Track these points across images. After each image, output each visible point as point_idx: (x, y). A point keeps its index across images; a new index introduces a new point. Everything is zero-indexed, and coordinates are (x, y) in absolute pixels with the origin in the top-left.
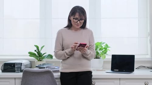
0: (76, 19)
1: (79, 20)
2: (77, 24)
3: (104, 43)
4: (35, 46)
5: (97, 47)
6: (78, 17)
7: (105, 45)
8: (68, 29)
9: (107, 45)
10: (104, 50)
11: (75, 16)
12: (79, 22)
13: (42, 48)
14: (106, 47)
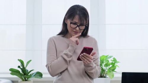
0: (75, 24)
1: (78, 26)
2: (75, 30)
3: (110, 57)
4: (18, 60)
5: (102, 62)
6: (77, 21)
7: (113, 60)
8: (63, 37)
9: (115, 60)
10: (111, 66)
11: (73, 20)
12: (78, 28)
13: (28, 63)
14: (114, 62)
